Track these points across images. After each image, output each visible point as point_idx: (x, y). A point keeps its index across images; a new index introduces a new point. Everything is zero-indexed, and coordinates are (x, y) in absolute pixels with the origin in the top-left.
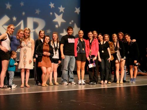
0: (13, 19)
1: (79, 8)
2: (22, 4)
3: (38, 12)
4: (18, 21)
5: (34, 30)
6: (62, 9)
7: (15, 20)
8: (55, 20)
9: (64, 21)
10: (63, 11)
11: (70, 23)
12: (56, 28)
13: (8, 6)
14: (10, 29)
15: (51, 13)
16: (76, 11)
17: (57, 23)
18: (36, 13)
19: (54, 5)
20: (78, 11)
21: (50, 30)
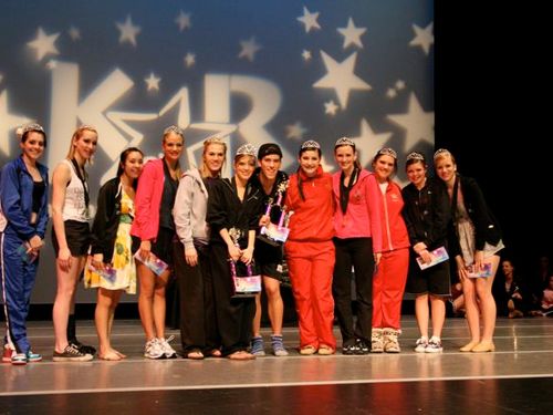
0: (146, 85)
1: (430, 28)
2: (184, 21)
3: (249, 49)
4: (168, 90)
5: (232, 128)
6: (352, 34)
7: (153, 89)
8: (322, 84)
9: (361, 85)
10: (359, 43)
11: (391, 93)
12: (329, 115)
13: (128, 32)
14: (81, 141)
15: (306, 55)
16: (414, 42)
17: (331, 95)
18: (242, 54)
19: (318, 20)
20: (424, 38)
21: (304, 126)
